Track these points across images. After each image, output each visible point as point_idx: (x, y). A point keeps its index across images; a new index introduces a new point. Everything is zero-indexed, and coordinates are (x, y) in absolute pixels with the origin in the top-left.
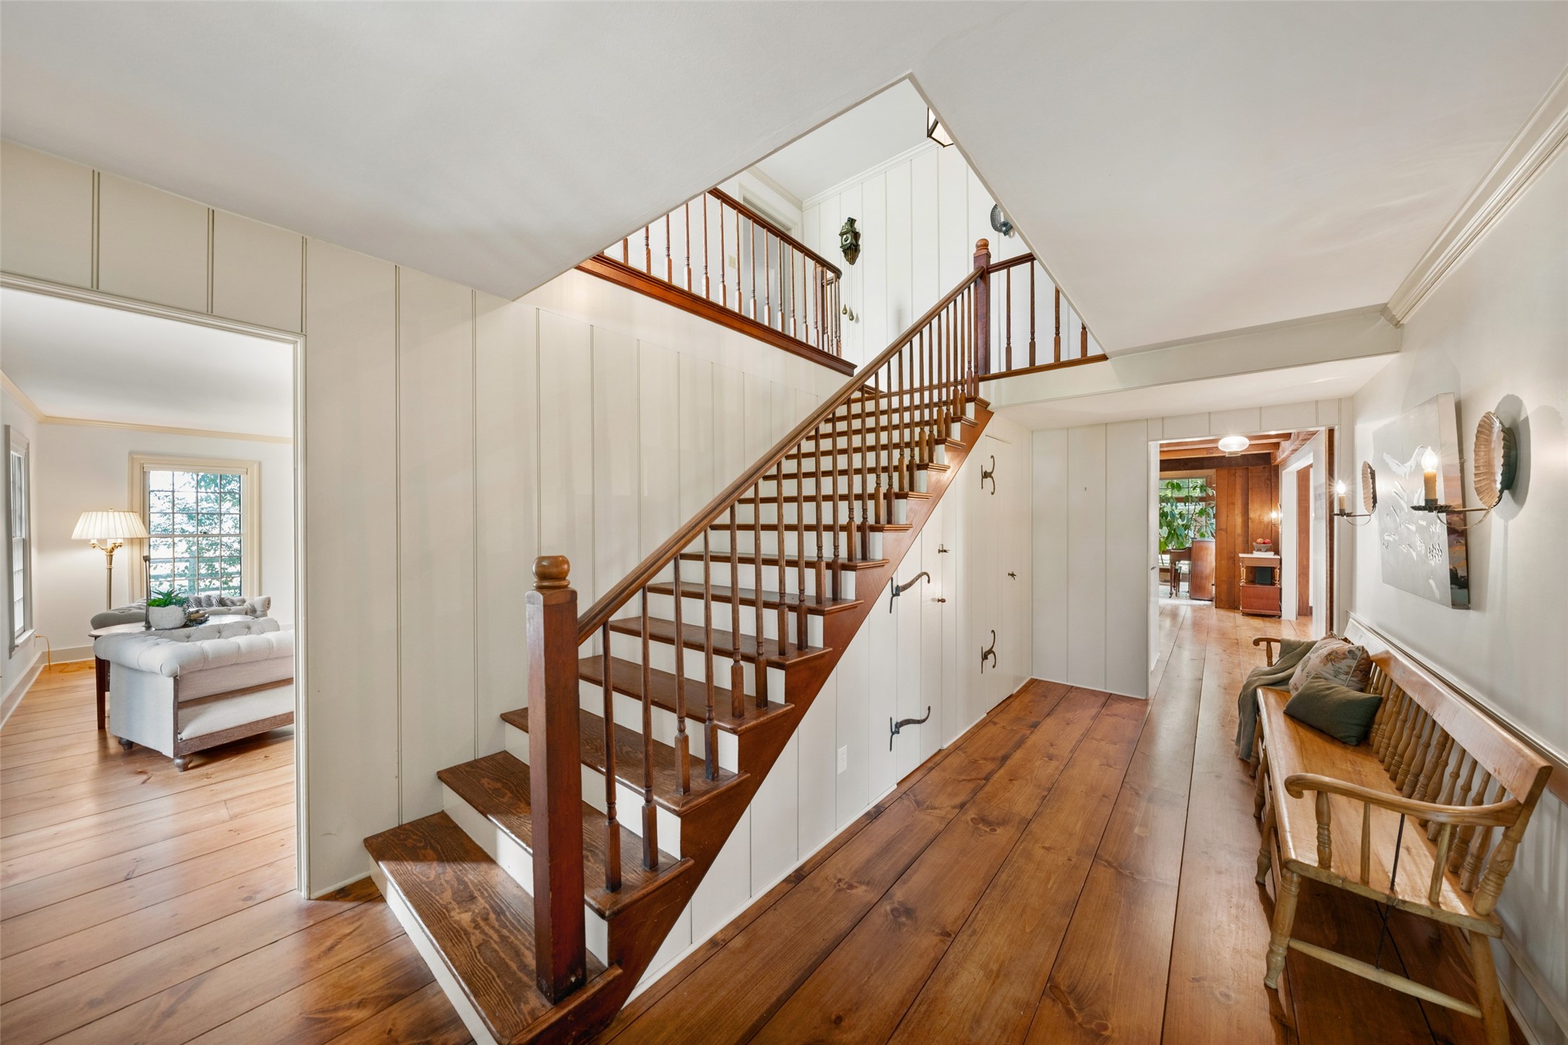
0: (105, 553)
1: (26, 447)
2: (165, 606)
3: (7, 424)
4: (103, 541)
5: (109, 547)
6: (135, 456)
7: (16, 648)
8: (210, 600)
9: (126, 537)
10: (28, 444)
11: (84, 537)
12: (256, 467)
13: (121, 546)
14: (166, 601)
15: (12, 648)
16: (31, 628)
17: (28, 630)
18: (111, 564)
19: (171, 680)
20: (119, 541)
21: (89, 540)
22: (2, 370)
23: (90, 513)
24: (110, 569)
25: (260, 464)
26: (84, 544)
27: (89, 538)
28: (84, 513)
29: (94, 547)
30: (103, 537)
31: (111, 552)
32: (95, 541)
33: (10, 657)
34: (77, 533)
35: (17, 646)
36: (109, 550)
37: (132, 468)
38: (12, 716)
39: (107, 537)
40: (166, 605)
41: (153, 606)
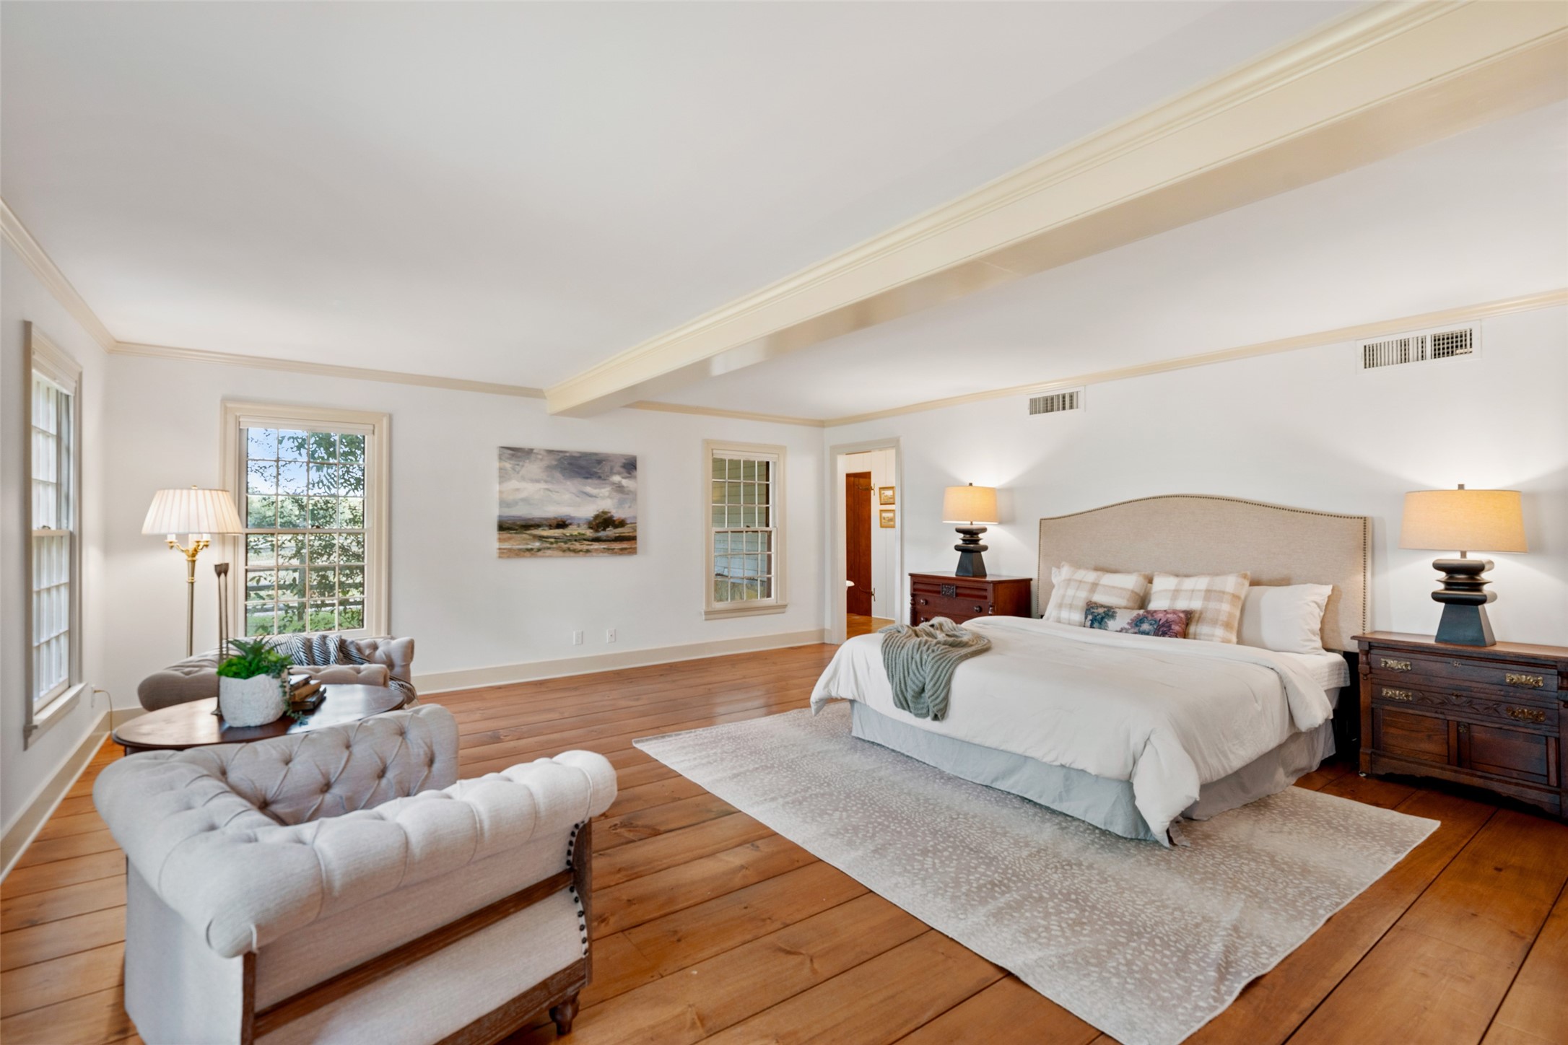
0: (186, 557)
1: (77, 378)
2: (248, 677)
3: (28, 319)
4: (183, 537)
5: (191, 547)
6: (229, 405)
7: (34, 731)
8: (325, 644)
9: (212, 531)
10: (81, 375)
11: (156, 531)
12: (385, 422)
13: (207, 546)
14: (250, 664)
15: (28, 730)
16: (80, 681)
17: (74, 685)
18: (193, 575)
19: (237, 963)
20: (206, 537)
21: (165, 536)
22: (3, 200)
23: (166, 491)
24: (192, 583)
25: (391, 418)
26: (158, 541)
27: (163, 531)
28: (158, 492)
29: (172, 547)
30: (182, 531)
31: (194, 555)
32: (172, 538)
33: (26, 747)
34: (150, 525)
35: (36, 727)
36: (191, 552)
37: (225, 423)
38: (17, 868)
39: (187, 531)
40: (250, 674)
41: (227, 676)
